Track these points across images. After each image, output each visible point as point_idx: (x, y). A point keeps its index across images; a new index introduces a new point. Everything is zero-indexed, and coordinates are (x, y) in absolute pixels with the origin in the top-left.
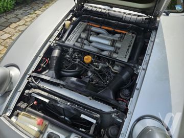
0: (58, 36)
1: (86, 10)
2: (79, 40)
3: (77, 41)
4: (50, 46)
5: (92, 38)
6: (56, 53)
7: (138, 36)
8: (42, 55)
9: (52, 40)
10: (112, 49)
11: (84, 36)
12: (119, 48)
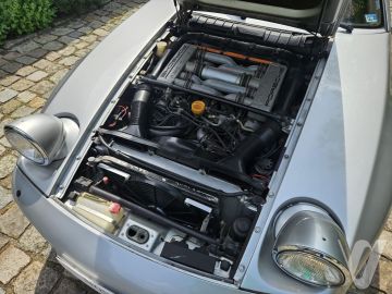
0: (144, 68)
1: (195, 24)
2: (183, 75)
3: (178, 77)
4: (130, 84)
5: (206, 72)
6: (142, 96)
7: (292, 69)
8: (116, 98)
9: (133, 74)
10: (243, 90)
11: (191, 67)
12: (256, 89)
